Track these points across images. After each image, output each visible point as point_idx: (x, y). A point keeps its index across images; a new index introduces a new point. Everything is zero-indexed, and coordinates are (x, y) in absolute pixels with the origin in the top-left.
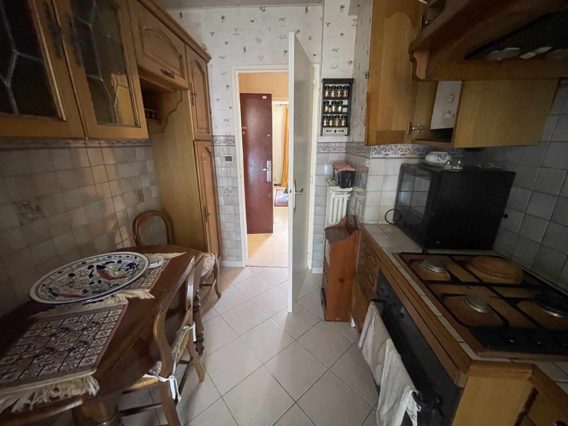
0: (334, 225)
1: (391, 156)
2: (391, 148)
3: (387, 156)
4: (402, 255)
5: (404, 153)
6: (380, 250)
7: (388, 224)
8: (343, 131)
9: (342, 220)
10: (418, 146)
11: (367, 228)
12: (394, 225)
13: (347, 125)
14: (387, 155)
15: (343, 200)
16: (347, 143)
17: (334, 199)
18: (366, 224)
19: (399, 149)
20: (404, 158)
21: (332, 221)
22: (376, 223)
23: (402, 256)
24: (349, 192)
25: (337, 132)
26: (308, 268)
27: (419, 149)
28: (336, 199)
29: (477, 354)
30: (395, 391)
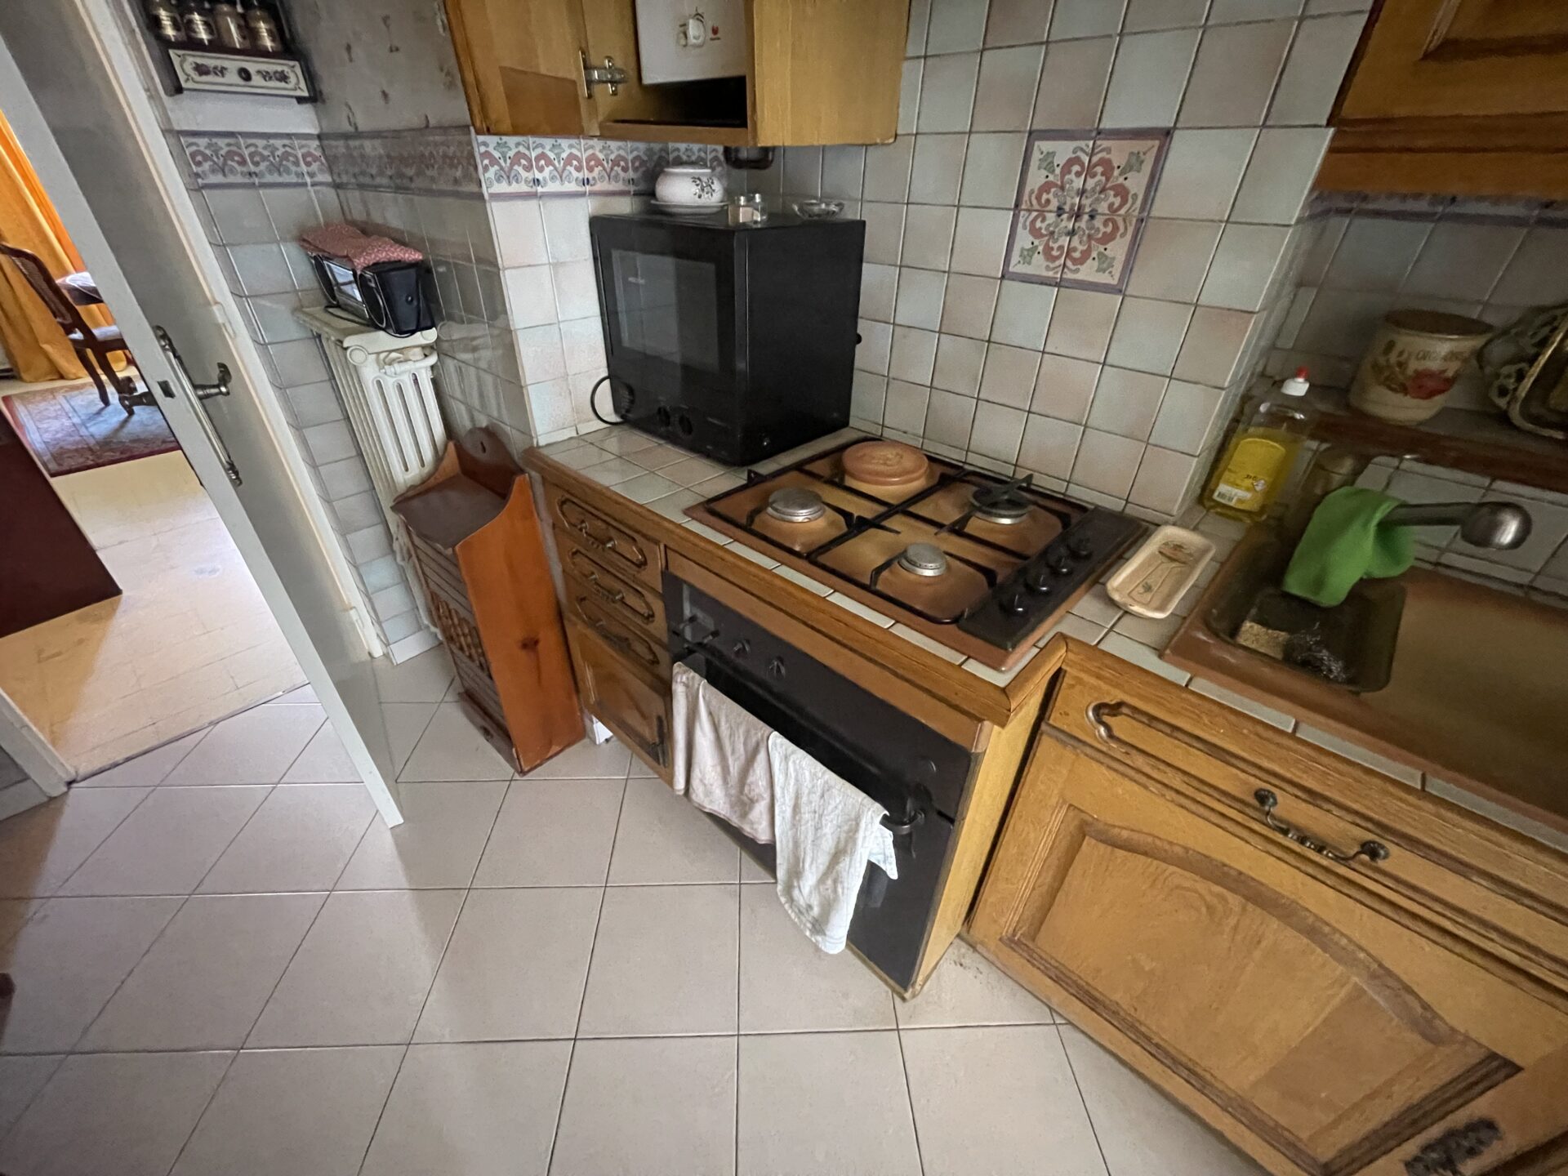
0: (417, 481)
1: (554, 187)
2: (543, 156)
3: (540, 189)
4: (712, 505)
5: (586, 174)
6: (645, 513)
7: (608, 425)
8: (283, 78)
9: (439, 458)
10: (619, 148)
11: (558, 457)
12: (625, 427)
13: (289, 48)
14: (537, 182)
15: (416, 381)
16: (319, 137)
17: (379, 383)
18: (548, 445)
19: (568, 162)
20: (593, 194)
21: (407, 470)
22: (574, 434)
23: (711, 509)
24: (427, 349)
25: (257, 80)
26: (370, 654)
27: (624, 159)
28: (389, 385)
29: (1002, 672)
30: (829, 836)
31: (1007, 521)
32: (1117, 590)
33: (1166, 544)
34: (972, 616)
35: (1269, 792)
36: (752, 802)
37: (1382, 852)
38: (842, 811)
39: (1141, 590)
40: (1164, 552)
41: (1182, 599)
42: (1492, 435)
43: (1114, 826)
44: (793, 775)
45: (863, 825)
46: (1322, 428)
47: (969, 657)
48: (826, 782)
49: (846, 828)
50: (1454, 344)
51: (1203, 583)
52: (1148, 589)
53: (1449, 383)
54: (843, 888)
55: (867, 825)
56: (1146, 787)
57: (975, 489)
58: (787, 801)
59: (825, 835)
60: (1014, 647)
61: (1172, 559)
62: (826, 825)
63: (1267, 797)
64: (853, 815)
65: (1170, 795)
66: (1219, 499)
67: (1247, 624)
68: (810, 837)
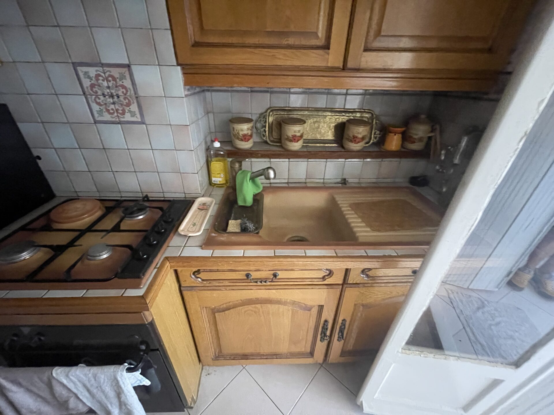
29: (141, 288)
30: (110, 391)
31: (141, 217)
32: (182, 230)
33: (200, 205)
34: (123, 271)
35: (248, 273)
36: (66, 402)
37: (277, 274)
38: (108, 379)
39: (192, 226)
40: (200, 208)
41: (206, 224)
42: (266, 147)
43: (221, 305)
44: (76, 381)
45: (119, 379)
46: (230, 154)
47: (126, 289)
48: (93, 374)
49: (114, 384)
50: (247, 126)
51: (214, 214)
52: (194, 225)
53: (251, 136)
54: (129, 406)
55: (121, 378)
56: (220, 290)
57: (123, 209)
58: (82, 390)
59: (108, 392)
60: (144, 275)
61: (202, 210)
62: (105, 389)
63: (248, 275)
64: (113, 378)
65: (228, 288)
66: (214, 183)
67: (230, 221)
68: (103, 398)
